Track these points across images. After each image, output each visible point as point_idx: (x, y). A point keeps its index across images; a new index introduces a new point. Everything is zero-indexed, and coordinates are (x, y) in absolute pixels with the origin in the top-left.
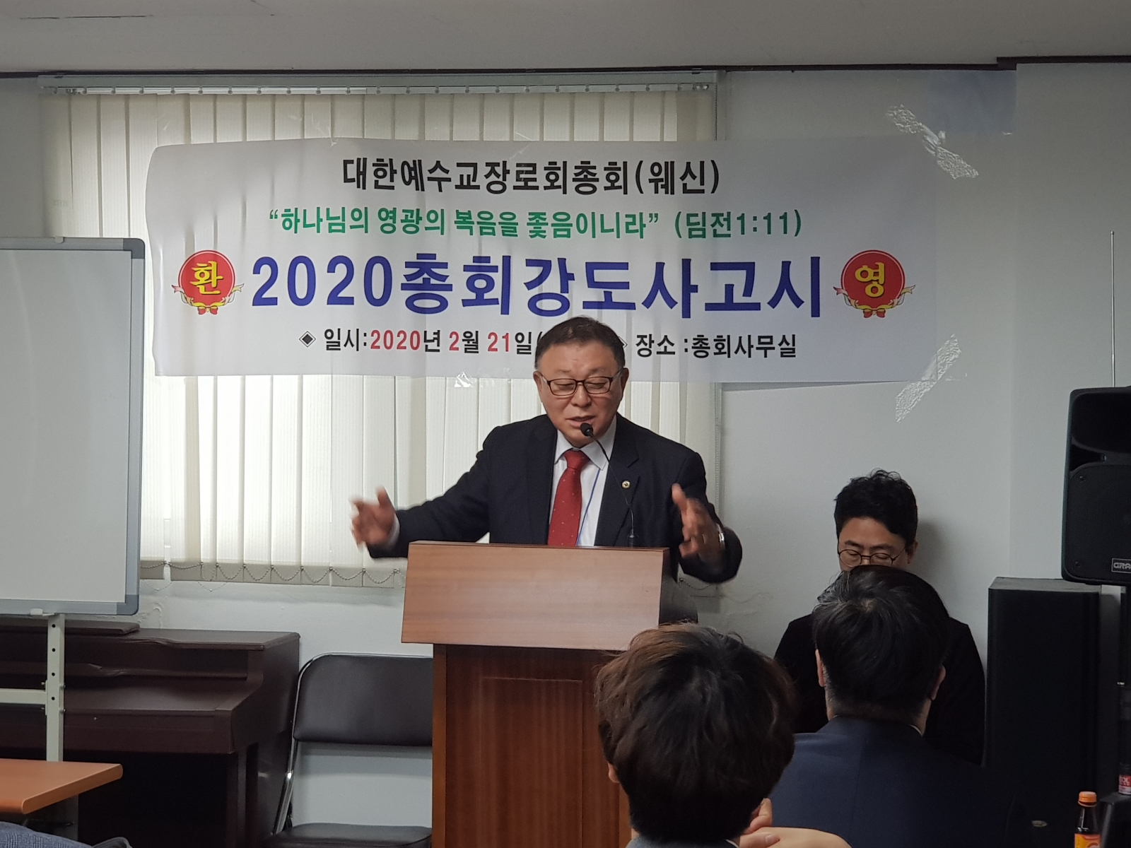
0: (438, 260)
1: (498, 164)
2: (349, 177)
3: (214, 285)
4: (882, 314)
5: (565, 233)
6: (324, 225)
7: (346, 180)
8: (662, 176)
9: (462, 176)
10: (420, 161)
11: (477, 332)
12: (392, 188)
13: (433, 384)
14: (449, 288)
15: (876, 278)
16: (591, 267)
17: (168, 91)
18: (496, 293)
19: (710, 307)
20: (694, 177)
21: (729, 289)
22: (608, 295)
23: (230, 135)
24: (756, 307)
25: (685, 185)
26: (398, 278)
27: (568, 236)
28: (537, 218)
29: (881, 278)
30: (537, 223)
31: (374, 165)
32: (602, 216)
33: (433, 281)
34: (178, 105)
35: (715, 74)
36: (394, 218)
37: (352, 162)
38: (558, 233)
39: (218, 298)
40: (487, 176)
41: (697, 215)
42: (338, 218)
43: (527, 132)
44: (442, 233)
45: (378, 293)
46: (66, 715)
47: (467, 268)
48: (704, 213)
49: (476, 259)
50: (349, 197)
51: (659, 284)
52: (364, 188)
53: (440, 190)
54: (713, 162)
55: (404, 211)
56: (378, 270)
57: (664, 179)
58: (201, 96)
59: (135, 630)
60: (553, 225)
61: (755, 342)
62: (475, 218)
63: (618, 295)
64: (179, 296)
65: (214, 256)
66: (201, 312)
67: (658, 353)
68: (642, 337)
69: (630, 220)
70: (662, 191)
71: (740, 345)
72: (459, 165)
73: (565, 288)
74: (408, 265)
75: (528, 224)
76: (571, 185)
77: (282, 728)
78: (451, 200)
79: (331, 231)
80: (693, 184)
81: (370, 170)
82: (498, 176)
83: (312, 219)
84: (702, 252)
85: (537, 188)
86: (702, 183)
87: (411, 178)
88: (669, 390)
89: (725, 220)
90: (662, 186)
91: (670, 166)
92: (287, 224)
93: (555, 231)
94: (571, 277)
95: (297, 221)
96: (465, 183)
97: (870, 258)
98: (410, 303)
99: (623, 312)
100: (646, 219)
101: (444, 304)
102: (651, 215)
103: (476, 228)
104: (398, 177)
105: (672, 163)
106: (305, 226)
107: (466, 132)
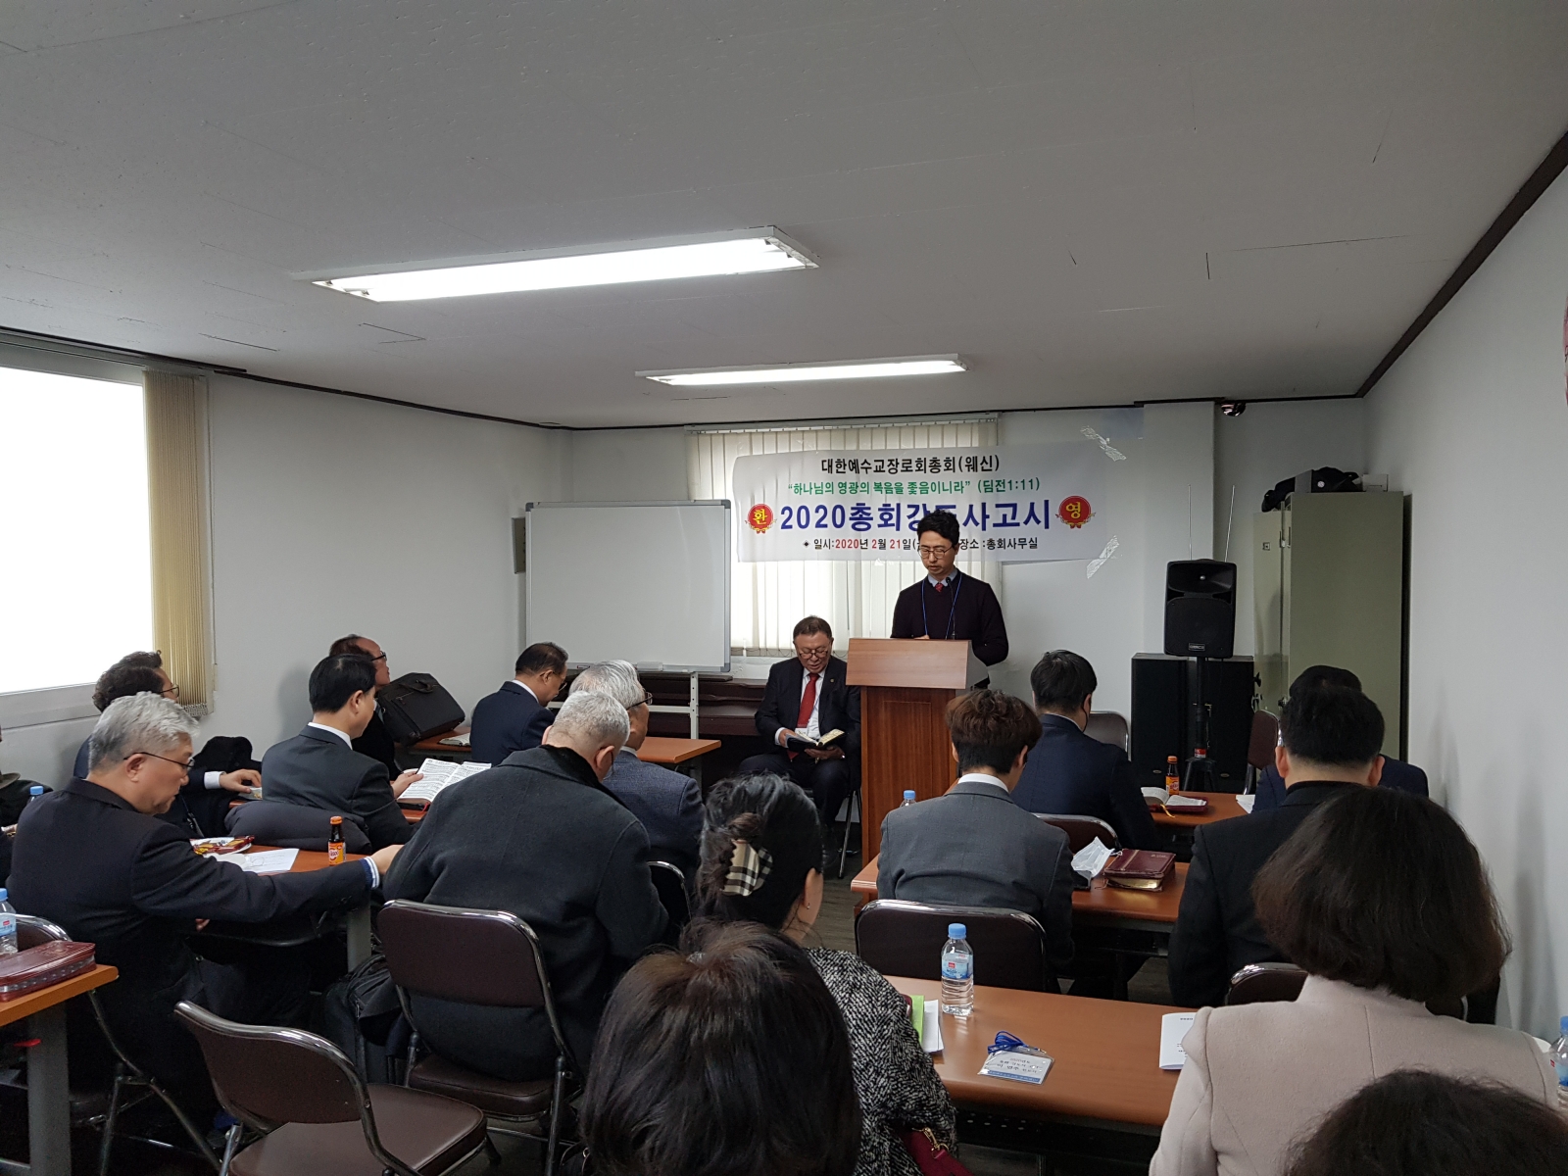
0: (866, 506)
1: (893, 460)
2: (825, 468)
3: (763, 520)
4: (1079, 527)
5: (926, 492)
6: (813, 490)
7: (823, 469)
8: (972, 463)
9: (877, 466)
10: (857, 460)
11: (885, 540)
12: (844, 473)
13: (865, 566)
14: (872, 519)
15: (1077, 509)
17: (742, 431)
18: (894, 521)
19: (995, 525)
20: (987, 464)
21: (1005, 516)
23: (770, 450)
24: (1018, 524)
25: (982, 467)
26: (848, 515)
28: (912, 484)
29: (1079, 509)
30: (913, 487)
31: (836, 462)
32: (943, 483)
33: (864, 516)
34: (747, 437)
35: (996, 415)
36: (845, 487)
37: (825, 461)
38: (923, 492)
39: (765, 526)
40: (889, 466)
41: (988, 481)
42: (820, 487)
43: (907, 445)
44: (868, 493)
45: (838, 522)
46: (699, 717)
47: (880, 509)
48: (992, 481)
49: (884, 505)
50: (824, 478)
51: (971, 515)
52: (831, 473)
53: (867, 473)
54: (996, 456)
55: (850, 483)
56: (839, 511)
57: (972, 465)
58: (756, 432)
59: (731, 679)
60: (920, 488)
61: (1017, 542)
62: (883, 486)
64: (748, 525)
65: (764, 507)
66: (758, 532)
67: (970, 548)
69: (957, 484)
70: (971, 470)
71: (1010, 543)
72: (876, 462)
74: (853, 508)
75: (908, 488)
76: (928, 469)
78: (872, 478)
79: (816, 493)
80: (987, 467)
81: (834, 465)
82: (893, 465)
83: (808, 488)
84: (991, 500)
85: (912, 471)
86: (991, 466)
87: (853, 468)
89: (1002, 483)
90: (972, 468)
91: (976, 459)
92: (797, 491)
93: (921, 491)
95: (801, 489)
96: (878, 469)
97: (1074, 500)
98: (853, 526)
100: (964, 484)
101: (869, 527)
102: (966, 482)
103: (884, 490)
104: (847, 467)
105: (976, 457)
106: (805, 491)
107: (879, 445)
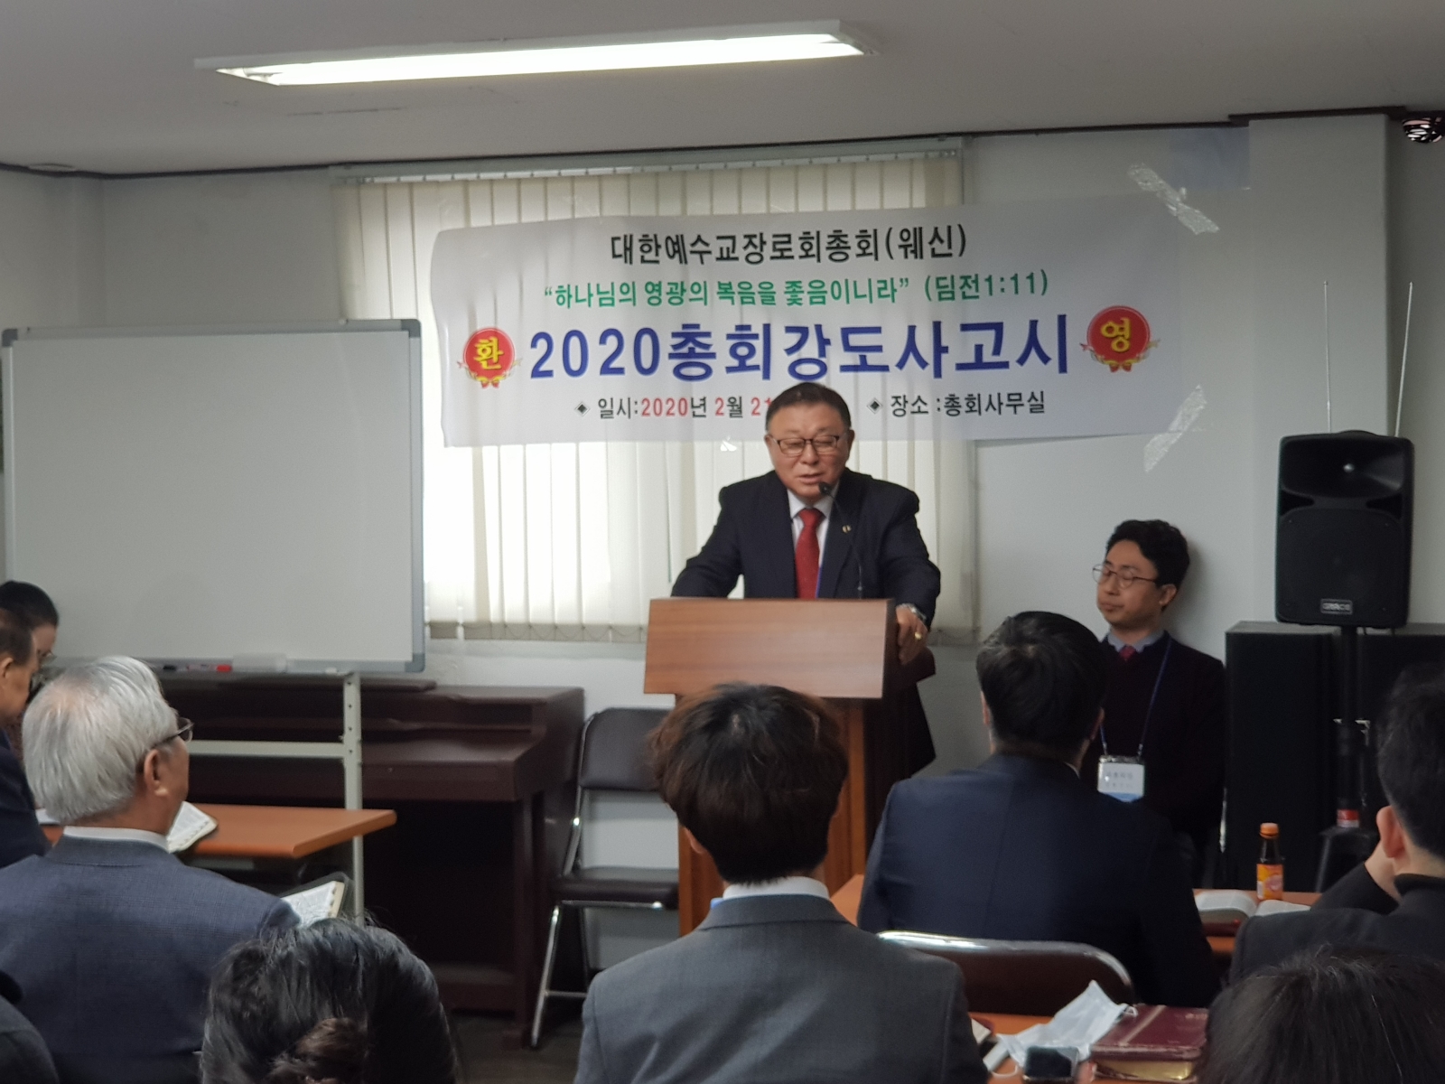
0: (702, 329)
1: (755, 236)
2: (617, 253)
3: (495, 359)
4: (1128, 368)
5: (821, 300)
6: (595, 299)
7: (615, 256)
8: (911, 241)
9: (721, 249)
10: (682, 236)
11: (740, 398)
12: (657, 262)
13: (700, 447)
14: (713, 355)
15: (1122, 333)
16: (846, 332)
17: (447, 177)
18: (758, 359)
19: (961, 367)
20: (942, 241)
21: (979, 349)
22: (863, 358)
23: (506, 217)
24: (1005, 365)
25: (933, 250)
26: (666, 349)
27: (824, 303)
28: (794, 286)
29: (1127, 334)
30: (794, 291)
31: (640, 240)
32: (855, 282)
33: (698, 350)
34: (459, 190)
35: (958, 142)
36: (659, 291)
37: (618, 238)
38: (815, 300)
39: (497, 372)
40: (745, 248)
41: (945, 278)
42: (607, 292)
44: (706, 304)
45: (647, 363)
46: (365, 767)
47: (730, 337)
48: (952, 277)
49: (739, 327)
50: (616, 272)
51: (911, 347)
52: (631, 263)
53: (702, 262)
54: (960, 226)
55: (669, 284)
56: (646, 340)
57: (913, 244)
58: (479, 181)
59: (432, 686)
60: (809, 293)
61: (1004, 400)
62: (735, 288)
63: (872, 359)
64: (463, 371)
65: (495, 333)
66: (484, 385)
67: (913, 412)
68: (897, 398)
69: (882, 285)
70: (911, 256)
71: (990, 403)
72: (719, 238)
73: (822, 353)
74: (675, 335)
75: (786, 292)
76: (825, 254)
77: (568, 774)
78: (712, 272)
79: (601, 305)
80: (941, 248)
81: (636, 246)
82: (755, 247)
83: (583, 294)
84: (952, 316)
85: (792, 257)
86: (950, 247)
87: (675, 252)
88: (924, 448)
89: (973, 282)
90: (912, 252)
91: (919, 232)
92: (561, 300)
93: (811, 298)
94: (828, 342)
95: (570, 296)
96: (725, 255)
97: (1115, 314)
98: (677, 372)
99: (877, 375)
100: (897, 284)
101: (709, 371)
102: (901, 280)
103: (737, 298)
104: (662, 251)
105: (921, 229)
106: (577, 301)
107: (726, 205)
